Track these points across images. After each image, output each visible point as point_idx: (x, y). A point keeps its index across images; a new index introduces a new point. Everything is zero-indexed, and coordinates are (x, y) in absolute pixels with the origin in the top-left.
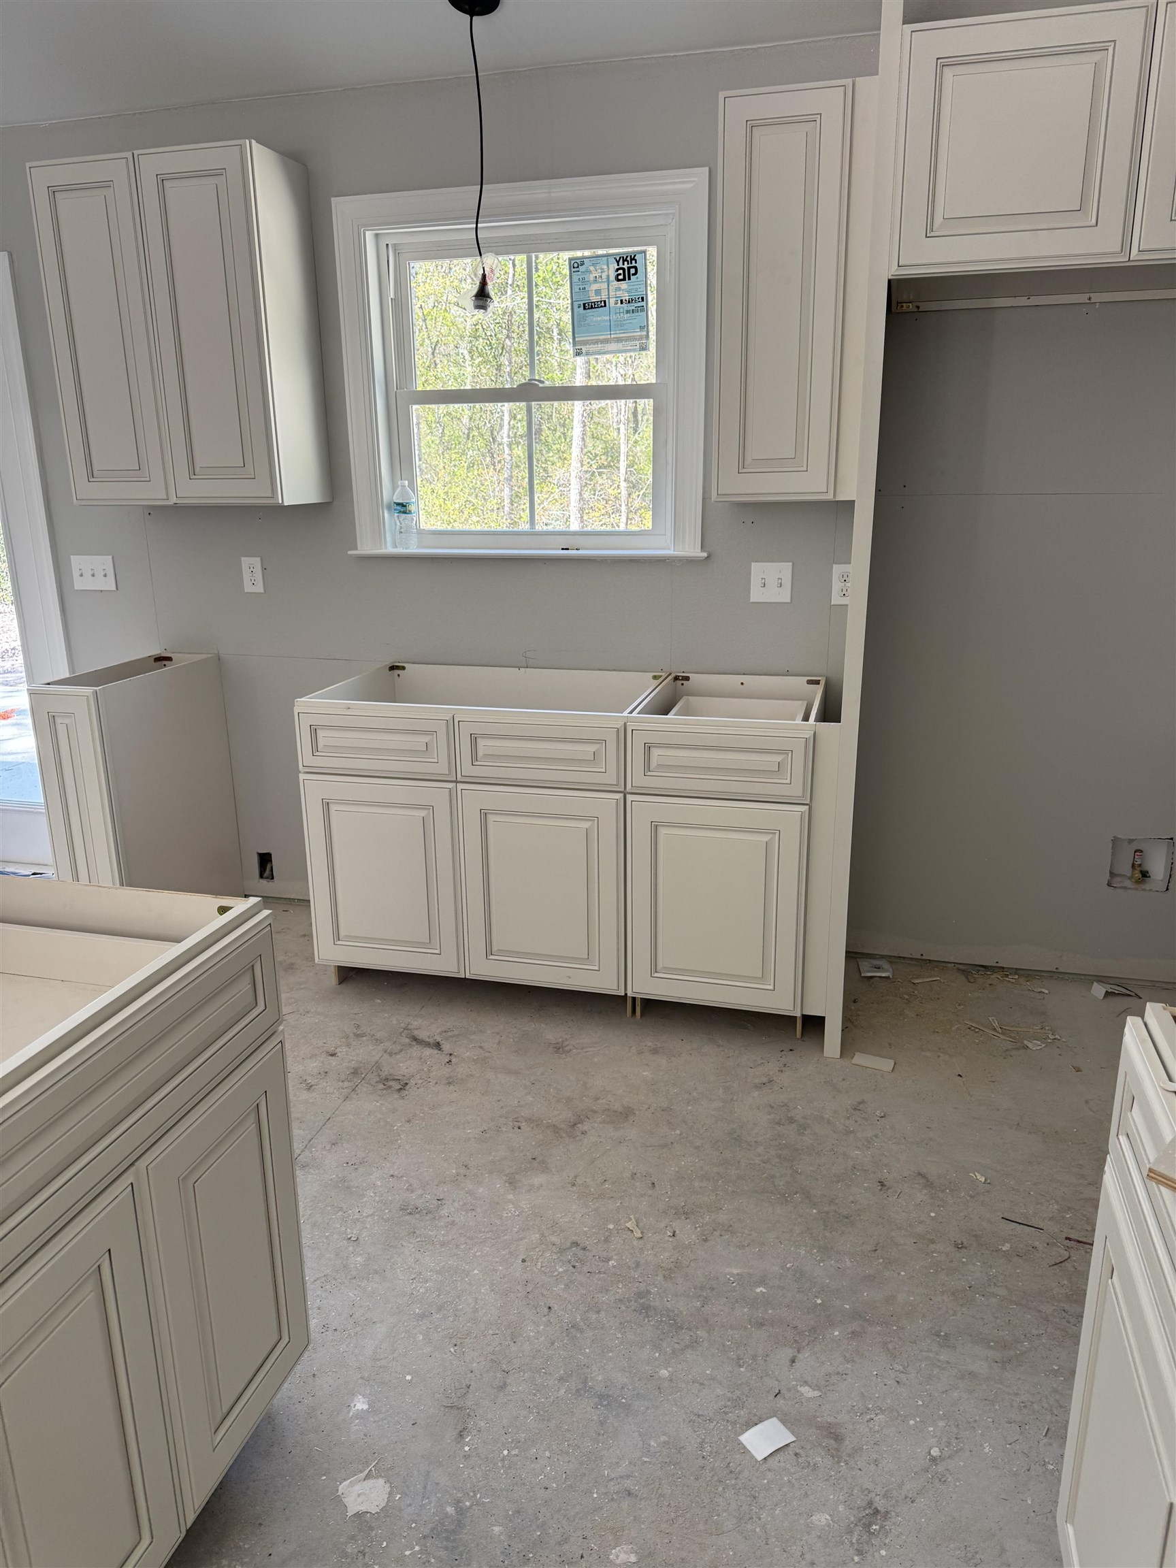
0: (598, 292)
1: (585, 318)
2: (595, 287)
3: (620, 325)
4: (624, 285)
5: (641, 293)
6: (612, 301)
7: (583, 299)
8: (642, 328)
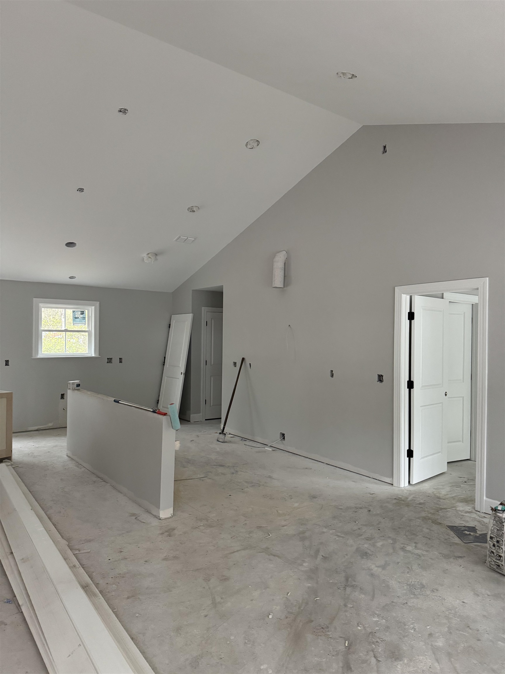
0: (77, 316)
1: (75, 320)
2: (77, 315)
3: (81, 321)
4: (82, 315)
5: (85, 317)
6: (80, 318)
7: (75, 317)
8: (85, 322)
